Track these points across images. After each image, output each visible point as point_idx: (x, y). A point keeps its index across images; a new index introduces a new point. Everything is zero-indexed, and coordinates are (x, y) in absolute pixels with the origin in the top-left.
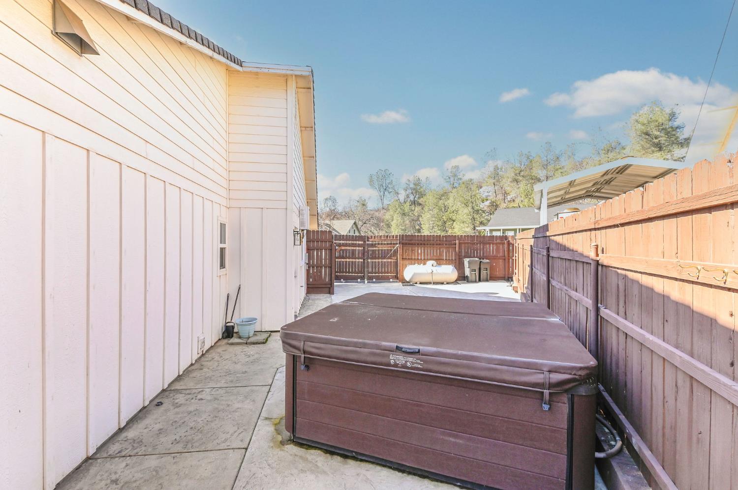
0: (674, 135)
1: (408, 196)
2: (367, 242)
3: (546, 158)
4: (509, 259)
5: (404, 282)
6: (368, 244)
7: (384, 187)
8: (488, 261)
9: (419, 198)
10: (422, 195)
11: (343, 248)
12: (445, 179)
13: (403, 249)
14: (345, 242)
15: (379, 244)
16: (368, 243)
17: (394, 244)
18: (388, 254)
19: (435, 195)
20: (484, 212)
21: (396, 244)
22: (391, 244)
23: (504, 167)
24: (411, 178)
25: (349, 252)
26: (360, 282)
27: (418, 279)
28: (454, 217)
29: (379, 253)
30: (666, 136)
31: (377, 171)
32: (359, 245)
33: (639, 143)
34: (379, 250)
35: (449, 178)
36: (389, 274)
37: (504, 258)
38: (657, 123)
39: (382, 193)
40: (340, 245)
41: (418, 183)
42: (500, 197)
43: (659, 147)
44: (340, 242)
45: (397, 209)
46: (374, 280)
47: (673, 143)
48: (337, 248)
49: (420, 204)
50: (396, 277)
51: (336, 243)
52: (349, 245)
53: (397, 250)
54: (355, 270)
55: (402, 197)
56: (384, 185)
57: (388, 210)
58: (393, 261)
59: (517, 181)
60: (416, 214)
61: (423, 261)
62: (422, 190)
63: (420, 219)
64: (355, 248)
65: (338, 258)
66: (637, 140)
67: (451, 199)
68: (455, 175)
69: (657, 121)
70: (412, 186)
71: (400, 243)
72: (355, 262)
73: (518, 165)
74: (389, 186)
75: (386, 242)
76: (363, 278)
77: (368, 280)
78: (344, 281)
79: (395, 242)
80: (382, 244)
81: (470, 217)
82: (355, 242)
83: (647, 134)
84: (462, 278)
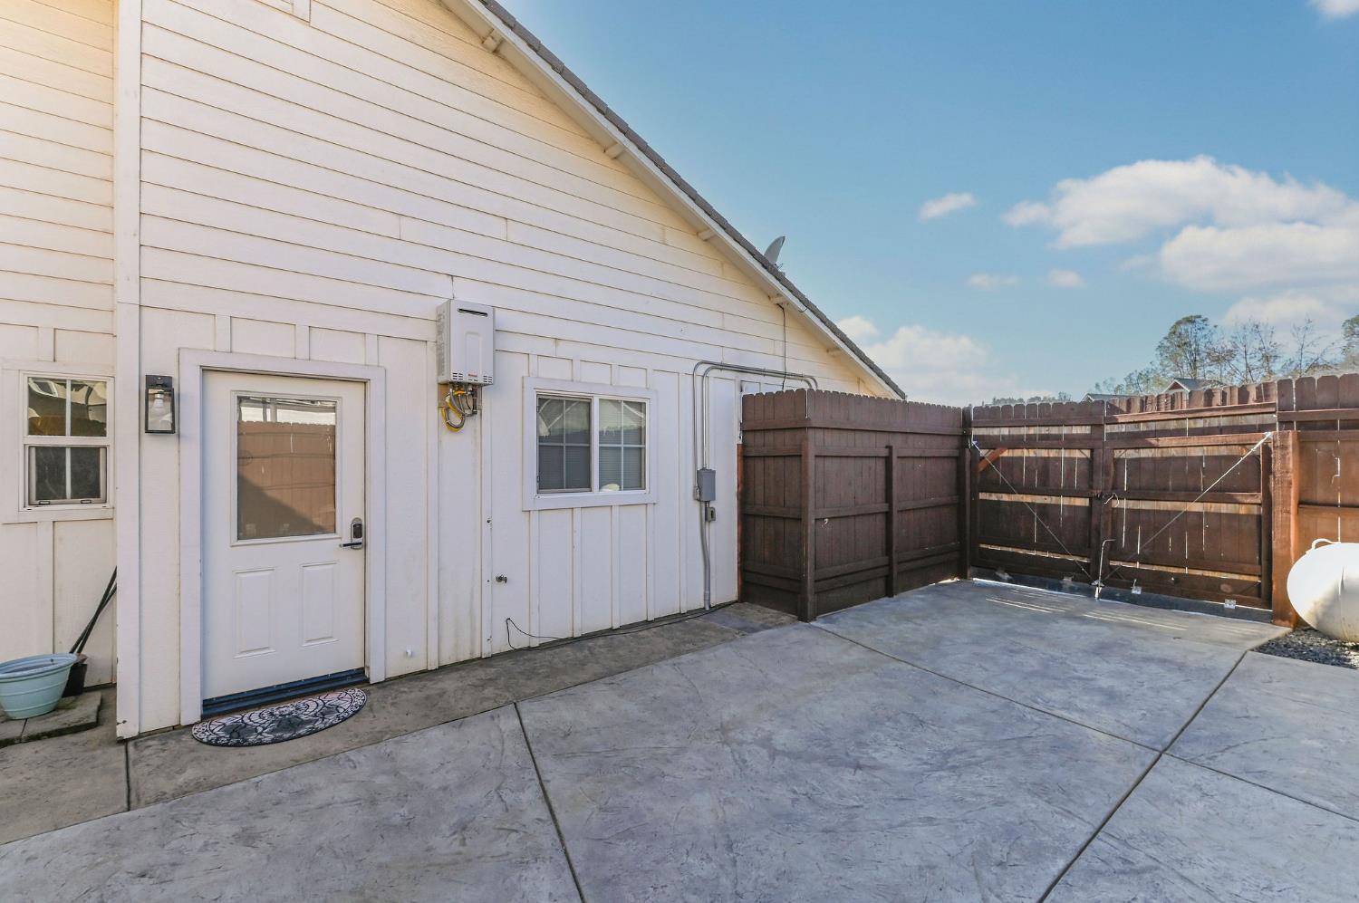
2: (1108, 429)
6: (1111, 435)
11: (1006, 454)
13: (1302, 454)
14: (1014, 431)
15: (1163, 433)
16: (1115, 429)
17: (1246, 428)
21: (1263, 428)
22: (1232, 429)
25: (1030, 471)
26: (1074, 590)
29: (1164, 471)
32: (1071, 442)
34: (1163, 459)
36: (1221, 575)
40: (993, 444)
44: (995, 432)
46: (1137, 590)
48: (982, 453)
50: (1264, 594)
51: (978, 438)
52: (1030, 442)
53: (1270, 459)
58: (1242, 508)
64: (1053, 453)
71: (1282, 422)
72: (1056, 506)
75: (1201, 424)
76: (1084, 578)
77: (1106, 583)
78: (1006, 577)
79: (1254, 420)
80: (1179, 433)
82: (1054, 430)
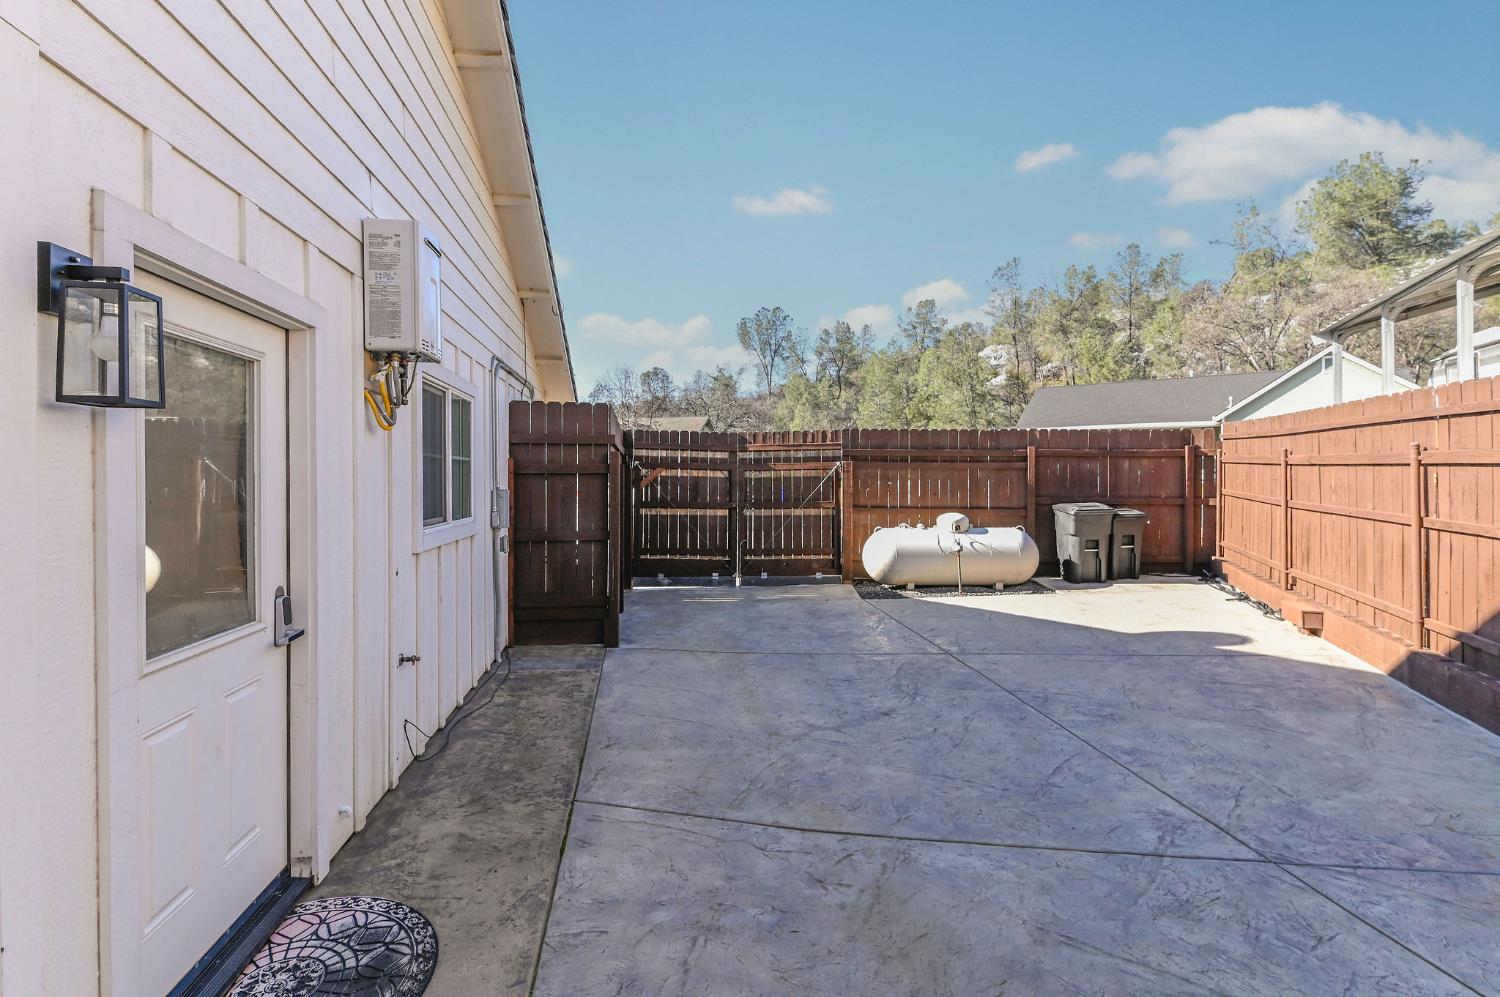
0: (1412, 227)
1: (824, 367)
2: (740, 455)
3: (1128, 280)
4: (1196, 506)
5: (861, 582)
6: (743, 460)
7: (773, 347)
8: (1136, 512)
9: (849, 371)
10: (856, 364)
11: (664, 473)
12: (905, 330)
13: (856, 477)
14: (670, 453)
15: (777, 460)
16: (745, 455)
17: (826, 459)
18: (807, 490)
19: (885, 364)
20: (994, 397)
21: (835, 459)
22: (817, 459)
23: (1033, 303)
24: (831, 326)
25: (683, 488)
26: (719, 583)
27: (910, 574)
28: (931, 410)
29: (778, 488)
30: (1395, 229)
31: (756, 312)
32: (715, 465)
33: (1334, 246)
34: (777, 479)
35: (914, 328)
36: (812, 557)
37: (1179, 501)
38: (1373, 201)
39: (769, 359)
40: (652, 464)
41: (845, 335)
42: (1026, 367)
43: (1378, 254)
44: (654, 453)
45: (801, 394)
46: (764, 576)
47: (1409, 245)
48: (644, 471)
49: (851, 385)
50: (836, 566)
51: (639, 458)
52: (685, 464)
53: (838, 480)
54: (703, 544)
55: (811, 370)
56: (773, 342)
57: (782, 396)
58: (822, 512)
59: (1064, 331)
60: (844, 406)
61: (924, 514)
62: (854, 353)
63: (854, 415)
64: (701, 474)
65: (646, 505)
66: (1331, 239)
67: (923, 370)
68: (927, 323)
69: (1373, 196)
70: (833, 344)
71: (846, 457)
72: (703, 517)
73: (1066, 295)
74: (784, 344)
75: (801, 455)
76: (727, 570)
77: (743, 574)
78: (666, 581)
79: (830, 454)
80: (787, 460)
81: (966, 409)
82: (701, 455)
83: (1352, 225)
84: (1053, 570)
